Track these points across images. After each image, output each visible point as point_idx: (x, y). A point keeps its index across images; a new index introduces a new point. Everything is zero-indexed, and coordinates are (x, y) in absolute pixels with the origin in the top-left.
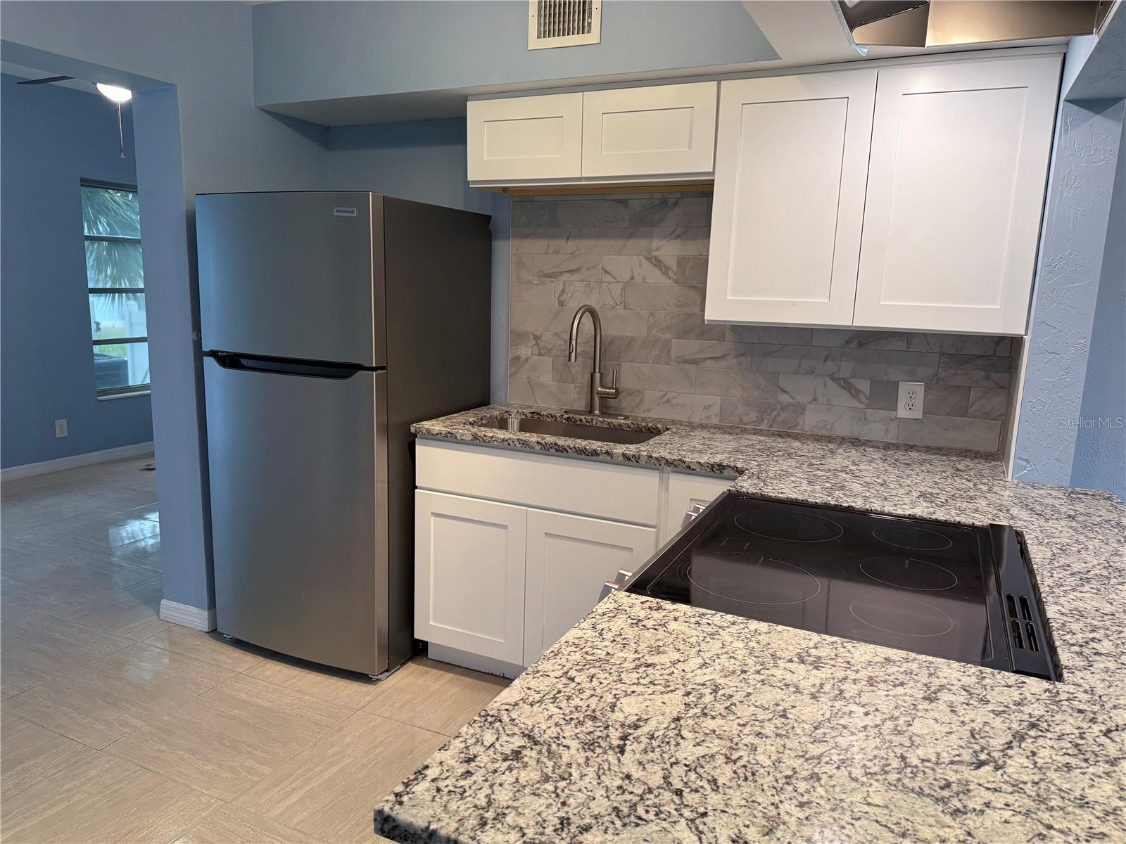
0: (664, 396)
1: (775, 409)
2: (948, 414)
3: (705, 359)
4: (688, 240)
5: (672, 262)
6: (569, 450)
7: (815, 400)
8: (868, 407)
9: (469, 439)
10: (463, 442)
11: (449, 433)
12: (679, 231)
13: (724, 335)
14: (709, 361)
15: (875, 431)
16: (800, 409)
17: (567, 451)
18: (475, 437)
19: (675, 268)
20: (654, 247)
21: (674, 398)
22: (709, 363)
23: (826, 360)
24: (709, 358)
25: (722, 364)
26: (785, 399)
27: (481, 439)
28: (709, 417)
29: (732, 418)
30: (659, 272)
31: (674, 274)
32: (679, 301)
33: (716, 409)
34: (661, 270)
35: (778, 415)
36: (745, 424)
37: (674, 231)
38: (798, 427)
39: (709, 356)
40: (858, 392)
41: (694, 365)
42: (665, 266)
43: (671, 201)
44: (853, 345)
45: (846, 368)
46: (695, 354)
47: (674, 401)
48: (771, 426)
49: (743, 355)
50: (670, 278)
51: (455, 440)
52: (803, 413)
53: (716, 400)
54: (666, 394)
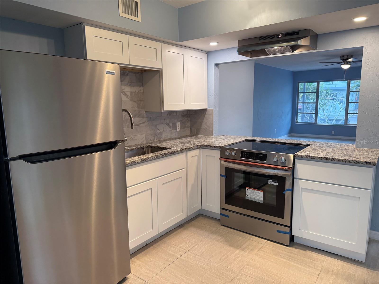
0: (131, 138)
1: (157, 135)
2: (183, 128)
3: (140, 124)
4: (132, 87)
5: (128, 94)
6: (169, 154)
7: (164, 130)
8: (172, 130)
9: (140, 161)
10: (138, 163)
11: (133, 162)
12: (129, 84)
13: (144, 116)
14: (142, 124)
15: (174, 136)
16: (161, 134)
17: (168, 154)
18: (142, 160)
19: (129, 96)
20: (123, 89)
21: (134, 138)
22: (142, 125)
23: (165, 119)
24: (142, 123)
25: (145, 124)
26: (158, 131)
27: (144, 160)
28: (143, 141)
29: (149, 140)
30: (125, 97)
31: (130, 97)
32: (132, 106)
33: (145, 138)
34: (126, 96)
35: (158, 136)
36: (151, 141)
37: (128, 84)
38: (162, 138)
39: (142, 122)
40: (171, 126)
41: (138, 126)
42: (127, 95)
43: (126, 74)
44: (169, 115)
45: (168, 121)
46: (138, 122)
47: (134, 139)
48: (157, 140)
49: (149, 121)
50: (129, 99)
51: (135, 164)
52: (162, 134)
53: (144, 136)
54: (132, 137)
